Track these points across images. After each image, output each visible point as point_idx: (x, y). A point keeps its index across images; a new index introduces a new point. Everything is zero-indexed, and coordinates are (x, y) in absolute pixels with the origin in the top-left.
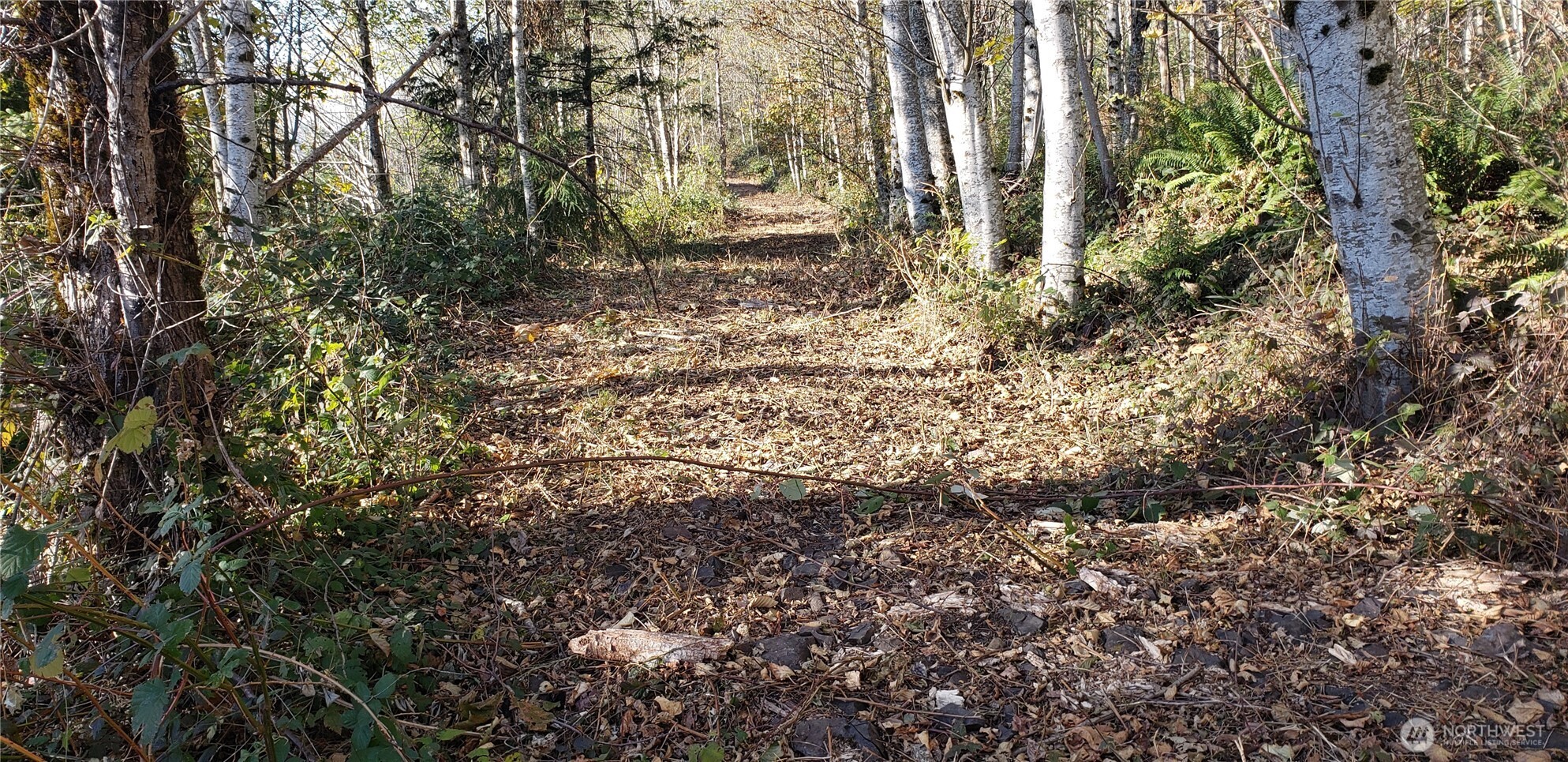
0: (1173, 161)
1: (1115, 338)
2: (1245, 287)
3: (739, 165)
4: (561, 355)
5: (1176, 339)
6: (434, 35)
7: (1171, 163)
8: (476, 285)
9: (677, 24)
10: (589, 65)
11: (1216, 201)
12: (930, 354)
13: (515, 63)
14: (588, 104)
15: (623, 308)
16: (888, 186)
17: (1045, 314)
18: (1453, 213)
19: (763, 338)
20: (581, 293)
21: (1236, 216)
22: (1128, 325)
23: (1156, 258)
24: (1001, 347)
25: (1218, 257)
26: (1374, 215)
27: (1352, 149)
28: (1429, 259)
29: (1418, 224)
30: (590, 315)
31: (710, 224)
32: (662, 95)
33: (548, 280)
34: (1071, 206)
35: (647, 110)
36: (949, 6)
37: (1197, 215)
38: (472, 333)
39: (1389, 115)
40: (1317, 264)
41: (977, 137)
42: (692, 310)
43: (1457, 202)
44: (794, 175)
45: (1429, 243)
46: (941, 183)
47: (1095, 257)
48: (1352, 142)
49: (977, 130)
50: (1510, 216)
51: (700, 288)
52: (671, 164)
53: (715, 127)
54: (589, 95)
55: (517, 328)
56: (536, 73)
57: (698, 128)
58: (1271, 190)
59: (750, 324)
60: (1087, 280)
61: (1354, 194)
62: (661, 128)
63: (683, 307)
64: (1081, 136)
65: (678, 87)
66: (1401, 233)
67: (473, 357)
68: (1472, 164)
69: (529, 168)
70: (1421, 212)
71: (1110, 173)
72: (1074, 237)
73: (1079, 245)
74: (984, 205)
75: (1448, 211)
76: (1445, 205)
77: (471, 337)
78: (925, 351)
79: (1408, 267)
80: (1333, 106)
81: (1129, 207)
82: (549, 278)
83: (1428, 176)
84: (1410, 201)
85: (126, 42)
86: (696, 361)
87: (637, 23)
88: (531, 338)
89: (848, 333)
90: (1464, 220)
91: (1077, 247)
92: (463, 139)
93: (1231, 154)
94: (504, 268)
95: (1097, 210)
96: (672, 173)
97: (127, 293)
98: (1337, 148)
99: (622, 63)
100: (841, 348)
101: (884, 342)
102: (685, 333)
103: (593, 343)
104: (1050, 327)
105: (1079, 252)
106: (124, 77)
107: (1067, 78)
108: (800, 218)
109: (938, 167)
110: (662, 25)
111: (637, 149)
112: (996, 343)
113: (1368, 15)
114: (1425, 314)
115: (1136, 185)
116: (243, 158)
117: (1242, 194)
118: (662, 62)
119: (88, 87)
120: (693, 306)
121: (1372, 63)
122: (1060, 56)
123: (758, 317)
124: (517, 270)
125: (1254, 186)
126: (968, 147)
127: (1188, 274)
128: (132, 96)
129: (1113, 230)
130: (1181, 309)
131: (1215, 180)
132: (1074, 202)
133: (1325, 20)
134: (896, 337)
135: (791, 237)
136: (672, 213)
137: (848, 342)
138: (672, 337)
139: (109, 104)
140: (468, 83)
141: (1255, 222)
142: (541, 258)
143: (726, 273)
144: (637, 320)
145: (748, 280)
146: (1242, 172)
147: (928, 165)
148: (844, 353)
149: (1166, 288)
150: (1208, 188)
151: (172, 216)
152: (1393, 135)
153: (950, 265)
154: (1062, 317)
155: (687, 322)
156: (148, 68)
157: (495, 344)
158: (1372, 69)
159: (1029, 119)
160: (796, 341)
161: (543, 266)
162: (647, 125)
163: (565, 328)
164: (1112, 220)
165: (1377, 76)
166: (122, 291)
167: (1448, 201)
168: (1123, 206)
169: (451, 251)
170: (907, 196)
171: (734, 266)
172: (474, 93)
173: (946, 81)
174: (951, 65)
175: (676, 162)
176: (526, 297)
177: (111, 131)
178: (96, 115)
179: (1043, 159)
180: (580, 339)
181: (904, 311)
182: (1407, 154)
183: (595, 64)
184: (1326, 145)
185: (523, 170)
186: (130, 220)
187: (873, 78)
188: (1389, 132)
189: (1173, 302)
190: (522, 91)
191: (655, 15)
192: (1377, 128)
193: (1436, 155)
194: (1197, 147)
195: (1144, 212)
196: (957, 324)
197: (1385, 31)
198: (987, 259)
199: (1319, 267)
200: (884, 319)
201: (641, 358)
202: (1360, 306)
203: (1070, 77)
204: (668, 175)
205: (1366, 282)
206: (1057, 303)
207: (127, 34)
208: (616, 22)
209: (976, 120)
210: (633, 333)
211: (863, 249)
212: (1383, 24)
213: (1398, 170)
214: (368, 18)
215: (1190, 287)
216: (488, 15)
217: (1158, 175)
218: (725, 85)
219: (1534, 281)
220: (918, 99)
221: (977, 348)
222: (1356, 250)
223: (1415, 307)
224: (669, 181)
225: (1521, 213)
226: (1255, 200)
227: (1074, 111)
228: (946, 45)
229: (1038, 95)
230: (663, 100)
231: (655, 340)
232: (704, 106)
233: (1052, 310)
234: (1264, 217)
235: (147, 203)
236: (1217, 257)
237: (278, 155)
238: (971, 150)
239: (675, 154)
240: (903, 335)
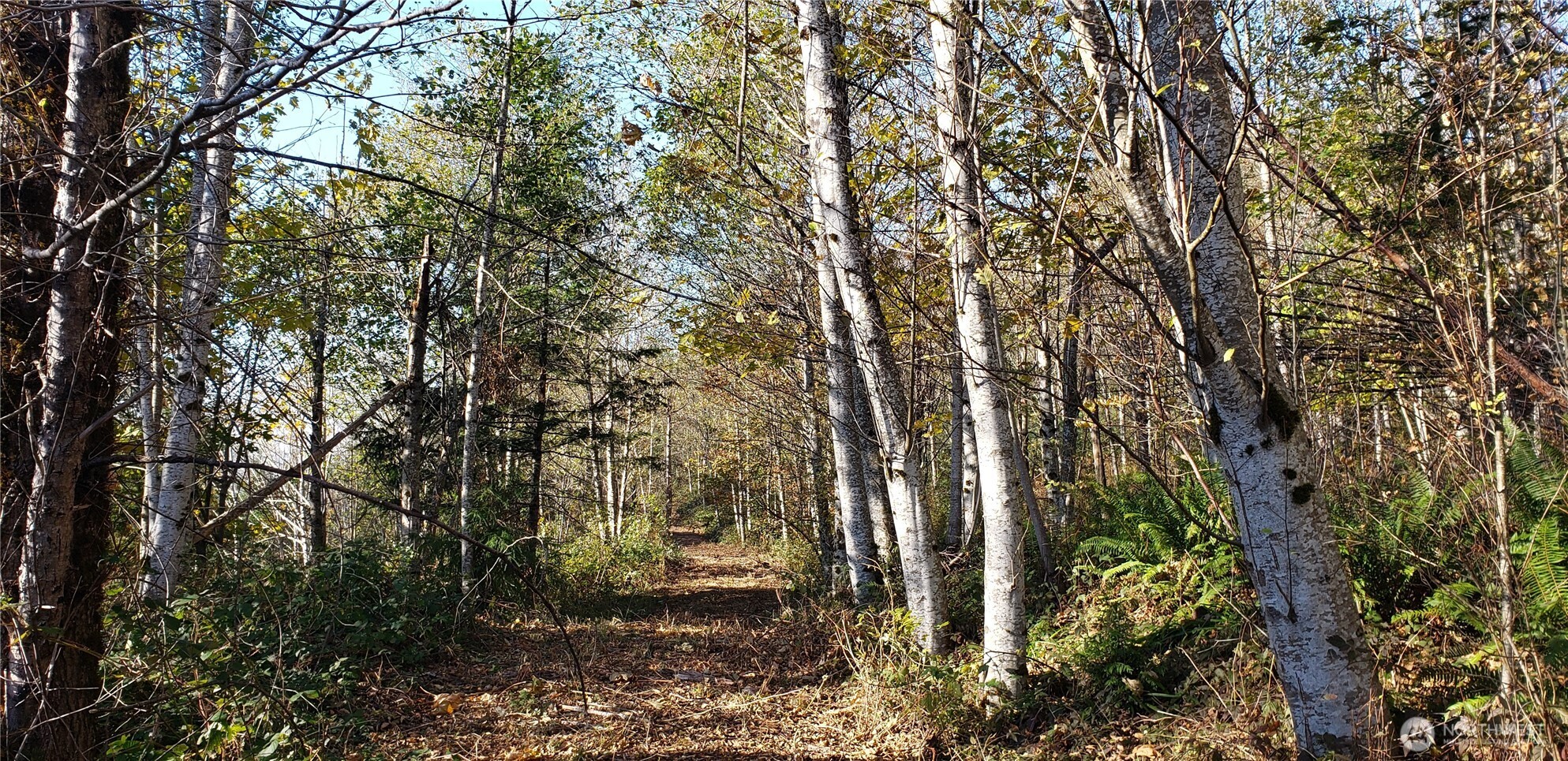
0: (1109, 548)
1: (1058, 734)
2: (1186, 685)
3: (684, 514)
4: (480, 730)
5: (1121, 739)
6: (389, 385)
7: (1107, 549)
8: (399, 647)
9: (632, 382)
10: (542, 415)
11: (1153, 591)
12: (871, 743)
13: (467, 417)
14: (537, 455)
15: (551, 678)
16: (831, 545)
17: (988, 703)
18: (1384, 621)
19: (697, 716)
20: (507, 658)
21: (1173, 608)
22: (1072, 721)
23: (1098, 652)
24: (945, 737)
25: (1160, 651)
26: (1309, 630)
27: (1282, 564)
28: (1366, 677)
29: (1352, 641)
30: (515, 686)
31: (651, 575)
32: (612, 447)
33: (476, 640)
34: (1011, 593)
35: (596, 461)
36: (891, 391)
37: (1135, 604)
38: (388, 701)
39: (1315, 533)
40: (1256, 665)
41: (918, 515)
42: (623, 681)
43: (1386, 610)
44: (739, 527)
45: (1363, 660)
46: (883, 552)
47: (1037, 643)
48: (1282, 557)
49: (918, 508)
50: (1437, 626)
51: (634, 654)
52: (616, 513)
53: (663, 477)
54: (539, 446)
55: (436, 697)
56: (489, 423)
57: (645, 478)
58: (1206, 583)
59: (684, 700)
60: (1029, 667)
61: (1288, 608)
62: (609, 478)
63: (615, 677)
64: (1019, 524)
65: (629, 440)
66: (1336, 650)
67: (386, 729)
68: (1396, 573)
69: (469, 520)
70: (1354, 629)
71: (1049, 557)
72: (1015, 624)
73: (1020, 634)
74: (926, 582)
75: (1378, 618)
76: (1374, 613)
77: (386, 706)
78: (867, 737)
79: (1346, 684)
80: (1262, 522)
81: (1068, 591)
82: (477, 639)
83: (1356, 583)
84: (1342, 617)
85: (66, 420)
86: (624, 744)
87: (593, 379)
88: (450, 709)
89: (787, 714)
90: (1394, 628)
91: (1018, 635)
92: (405, 488)
93: (1166, 545)
94: (430, 629)
95: (1037, 593)
96: (616, 521)
97: (14, 677)
98: (1269, 562)
99: (576, 418)
100: (779, 731)
101: (824, 725)
102: (614, 710)
103: (516, 717)
104: (994, 717)
105: (1020, 639)
106: (56, 454)
107: (1004, 468)
108: (742, 572)
109: (880, 536)
110: (617, 383)
111: (582, 497)
112: (940, 734)
113: (1289, 437)
114: (1368, 736)
115: (1074, 570)
116: (174, 506)
117: (1178, 586)
118: (615, 418)
119: (17, 461)
120: (625, 677)
121: (1295, 483)
122: (997, 447)
123: (693, 692)
124: (443, 631)
125: (1190, 578)
126: (910, 524)
127: (1129, 669)
128: (60, 473)
129: (1053, 615)
130: (1124, 706)
131: (1151, 571)
132: (1014, 589)
133: (1250, 441)
134: (837, 721)
135: (732, 591)
136: (613, 563)
137: (786, 724)
138: (599, 713)
139: (35, 480)
140: (417, 433)
141: (1193, 615)
142: (470, 615)
143: (663, 636)
144: (565, 692)
145: (685, 646)
146: (1177, 563)
147: (870, 535)
148: (782, 737)
149: (1109, 683)
150: (1145, 578)
151: (80, 594)
152: (1321, 552)
153: (892, 647)
154: (1005, 708)
155: (618, 696)
156: (83, 446)
157: (411, 715)
158: (1295, 488)
159: (968, 491)
160: (732, 721)
161: (471, 627)
162: (595, 474)
163: (487, 698)
164: (1052, 605)
165: (1301, 495)
166: (8, 674)
167: (1376, 608)
168: (1063, 591)
169: (378, 610)
170: (850, 564)
171: (671, 628)
172: (423, 441)
173: (888, 460)
174: (892, 446)
175: (621, 512)
176: (450, 660)
177: (31, 507)
178: (18, 489)
179: (982, 534)
180: (502, 712)
181: (845, 690)
182: (1336, 571)
183: (548, 417)
184: (1258, 558)
185: (463, 522)
186: (32, 600)
187: (819, 440)
188: (1317, 550)
189: (1116, 699)
190: (471, 445)
191: (611, 372)
192: (1305, 545)
193: (1362, 563)
194: (1133, 536)
195: (1084, 598)
196: (900, 709)
197: (1304, 453)
198: (929, 639)
199: (1258, 669)
200: (824, 697)
201: (565, 737)
202: (1303, 723)
203: (1007, 467)
204: (611, 524)
205: (1306, 698)
206: (1000, 693)
207: (68, 413)
208: (572, 378)
209: (917, 499)
210: (558, 708)
211: (804, 614)
212: (1302, 446)
213: (1328, 586)
214: (325, 364)
215: (1132, 683)
216: (446, 369)
217: (1096, 561)
218: (675, 438)
219: (1470, 705)
220: (861, 470)
221: (920, 737)
222: (1294, 664)
223: (1357, 727)
224: (612, 530)
225: (1448, 624)
226: (1191, 593)
227: (1012, 500)
228: (888, 426)
229: (975, 469)
230: (612, 452)
231: (581, 716)
232: (653, 459)
233: (995, 699)
234: (1201, 611)
235: (54, 582)
236: (1157, 651)
237: (214, 492)
238: (912, 527)
239: (621, 505)
240: (844, 718)
